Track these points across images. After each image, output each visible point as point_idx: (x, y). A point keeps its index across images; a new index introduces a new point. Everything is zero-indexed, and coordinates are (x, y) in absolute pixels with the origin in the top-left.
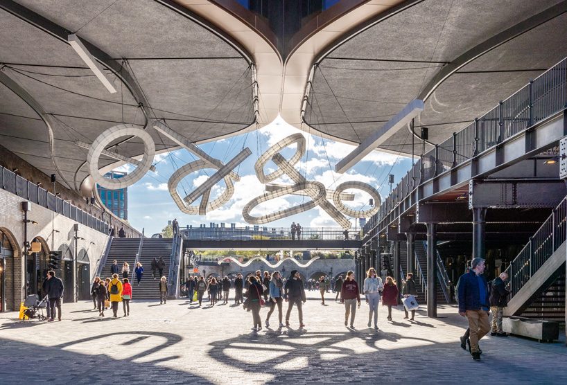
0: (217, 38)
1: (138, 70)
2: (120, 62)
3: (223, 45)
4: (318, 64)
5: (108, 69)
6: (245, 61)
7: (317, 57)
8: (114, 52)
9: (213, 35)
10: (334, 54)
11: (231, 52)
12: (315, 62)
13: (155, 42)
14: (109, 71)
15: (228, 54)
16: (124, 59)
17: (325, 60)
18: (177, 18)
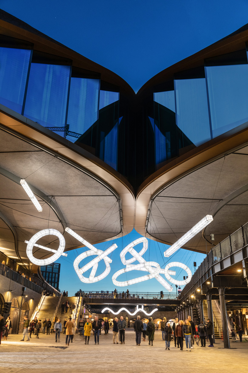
0: (100, 184)
1: (62, 202)
2: (50, 197)
3: (103, 188)
4: (153, 200)
5: (44, 201)
6: (115, 197)
7: (152, 196)
8: (48, 192)
9: (98, 183)
10: (161, 194)
11: (108, 193)
12: (152, 198)
13: (68, 187)
14: (44, 202)
15: (107, 193)
16: (52, 196)
17: (157, 197)
18: (79, 173)
